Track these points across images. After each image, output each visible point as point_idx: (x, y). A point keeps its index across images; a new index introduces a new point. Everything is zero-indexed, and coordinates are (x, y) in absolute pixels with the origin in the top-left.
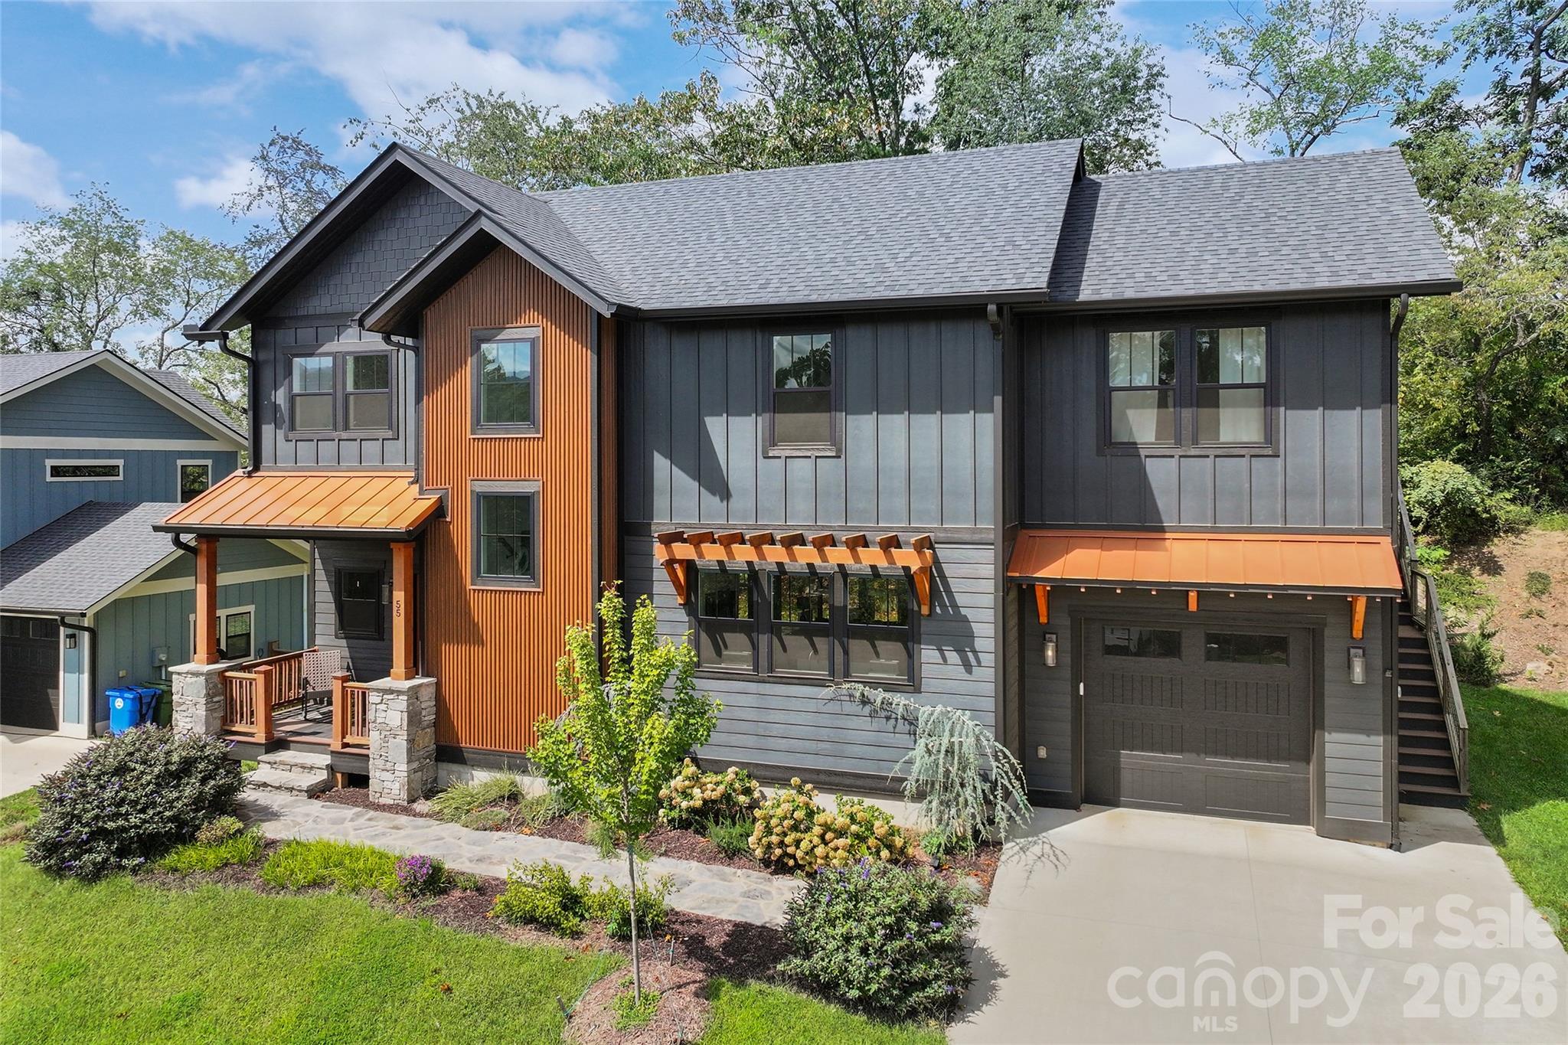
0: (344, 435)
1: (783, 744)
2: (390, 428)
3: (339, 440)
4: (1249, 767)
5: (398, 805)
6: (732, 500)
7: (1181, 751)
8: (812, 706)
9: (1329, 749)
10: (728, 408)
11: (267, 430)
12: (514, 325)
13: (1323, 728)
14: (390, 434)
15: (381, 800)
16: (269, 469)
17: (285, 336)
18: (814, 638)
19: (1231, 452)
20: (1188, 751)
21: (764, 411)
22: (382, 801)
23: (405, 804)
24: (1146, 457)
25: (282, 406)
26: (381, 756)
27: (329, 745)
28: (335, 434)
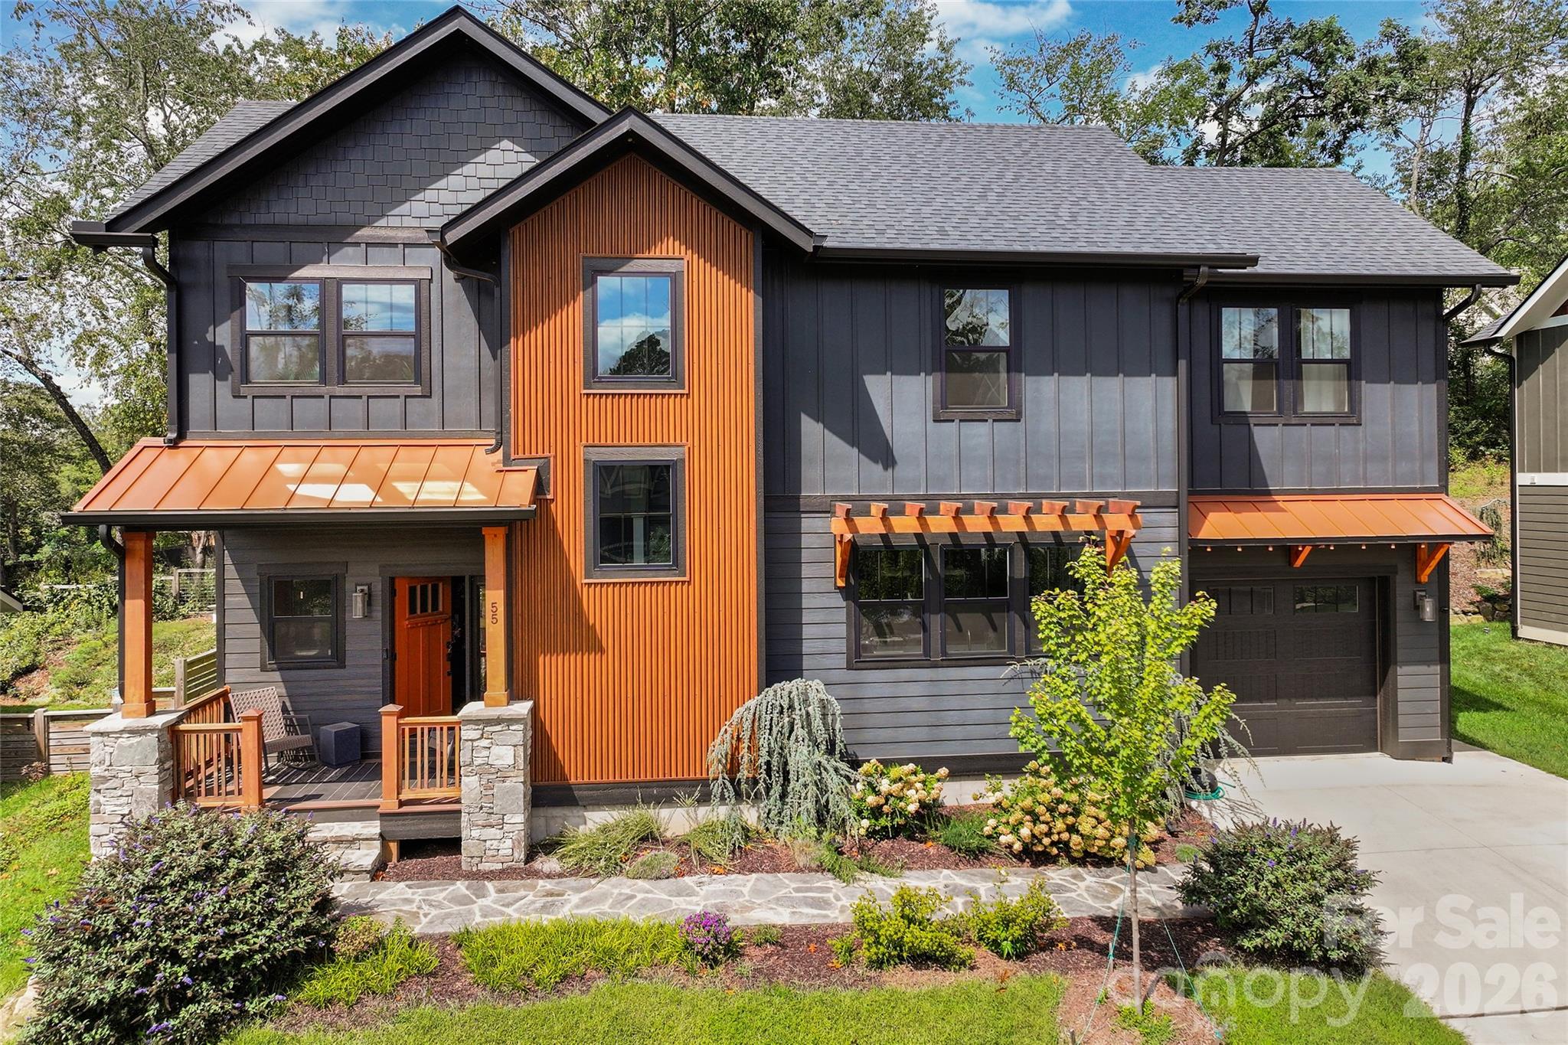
0: (339, 390)
1: (959, 732)
2: (418, 380)
3: (331, 397)
4: (1330, 706)
5: (510, 868)
6: (897, 468)
7: (1276, 698)
8: (991, 687)
9: (1401, 681)
10: (890, 365)
11: (199, 384)
12: (646, 255)
13: (1396, 663)
14: (418, 390)
15: (481, 867)
16: (202, 436)
17: (228, 252)
18: (993, 615)
19: (1321, 420)
20: (1281, 698)
21: (934, 370)
22: (485, 867)
23: (522, 865)
24: (1255, 425)
25: (228, 350)
26: (481, 808)
27: (378, 807)
28: (324, 390)
